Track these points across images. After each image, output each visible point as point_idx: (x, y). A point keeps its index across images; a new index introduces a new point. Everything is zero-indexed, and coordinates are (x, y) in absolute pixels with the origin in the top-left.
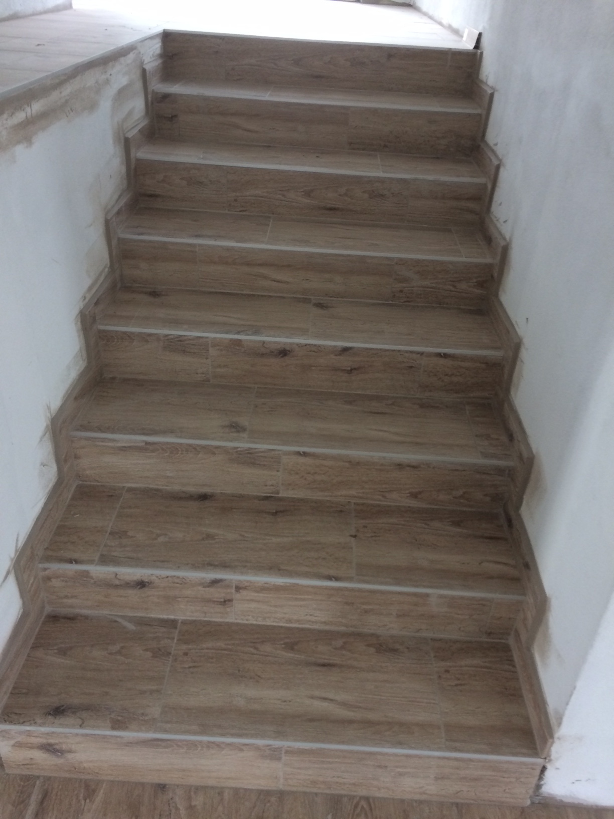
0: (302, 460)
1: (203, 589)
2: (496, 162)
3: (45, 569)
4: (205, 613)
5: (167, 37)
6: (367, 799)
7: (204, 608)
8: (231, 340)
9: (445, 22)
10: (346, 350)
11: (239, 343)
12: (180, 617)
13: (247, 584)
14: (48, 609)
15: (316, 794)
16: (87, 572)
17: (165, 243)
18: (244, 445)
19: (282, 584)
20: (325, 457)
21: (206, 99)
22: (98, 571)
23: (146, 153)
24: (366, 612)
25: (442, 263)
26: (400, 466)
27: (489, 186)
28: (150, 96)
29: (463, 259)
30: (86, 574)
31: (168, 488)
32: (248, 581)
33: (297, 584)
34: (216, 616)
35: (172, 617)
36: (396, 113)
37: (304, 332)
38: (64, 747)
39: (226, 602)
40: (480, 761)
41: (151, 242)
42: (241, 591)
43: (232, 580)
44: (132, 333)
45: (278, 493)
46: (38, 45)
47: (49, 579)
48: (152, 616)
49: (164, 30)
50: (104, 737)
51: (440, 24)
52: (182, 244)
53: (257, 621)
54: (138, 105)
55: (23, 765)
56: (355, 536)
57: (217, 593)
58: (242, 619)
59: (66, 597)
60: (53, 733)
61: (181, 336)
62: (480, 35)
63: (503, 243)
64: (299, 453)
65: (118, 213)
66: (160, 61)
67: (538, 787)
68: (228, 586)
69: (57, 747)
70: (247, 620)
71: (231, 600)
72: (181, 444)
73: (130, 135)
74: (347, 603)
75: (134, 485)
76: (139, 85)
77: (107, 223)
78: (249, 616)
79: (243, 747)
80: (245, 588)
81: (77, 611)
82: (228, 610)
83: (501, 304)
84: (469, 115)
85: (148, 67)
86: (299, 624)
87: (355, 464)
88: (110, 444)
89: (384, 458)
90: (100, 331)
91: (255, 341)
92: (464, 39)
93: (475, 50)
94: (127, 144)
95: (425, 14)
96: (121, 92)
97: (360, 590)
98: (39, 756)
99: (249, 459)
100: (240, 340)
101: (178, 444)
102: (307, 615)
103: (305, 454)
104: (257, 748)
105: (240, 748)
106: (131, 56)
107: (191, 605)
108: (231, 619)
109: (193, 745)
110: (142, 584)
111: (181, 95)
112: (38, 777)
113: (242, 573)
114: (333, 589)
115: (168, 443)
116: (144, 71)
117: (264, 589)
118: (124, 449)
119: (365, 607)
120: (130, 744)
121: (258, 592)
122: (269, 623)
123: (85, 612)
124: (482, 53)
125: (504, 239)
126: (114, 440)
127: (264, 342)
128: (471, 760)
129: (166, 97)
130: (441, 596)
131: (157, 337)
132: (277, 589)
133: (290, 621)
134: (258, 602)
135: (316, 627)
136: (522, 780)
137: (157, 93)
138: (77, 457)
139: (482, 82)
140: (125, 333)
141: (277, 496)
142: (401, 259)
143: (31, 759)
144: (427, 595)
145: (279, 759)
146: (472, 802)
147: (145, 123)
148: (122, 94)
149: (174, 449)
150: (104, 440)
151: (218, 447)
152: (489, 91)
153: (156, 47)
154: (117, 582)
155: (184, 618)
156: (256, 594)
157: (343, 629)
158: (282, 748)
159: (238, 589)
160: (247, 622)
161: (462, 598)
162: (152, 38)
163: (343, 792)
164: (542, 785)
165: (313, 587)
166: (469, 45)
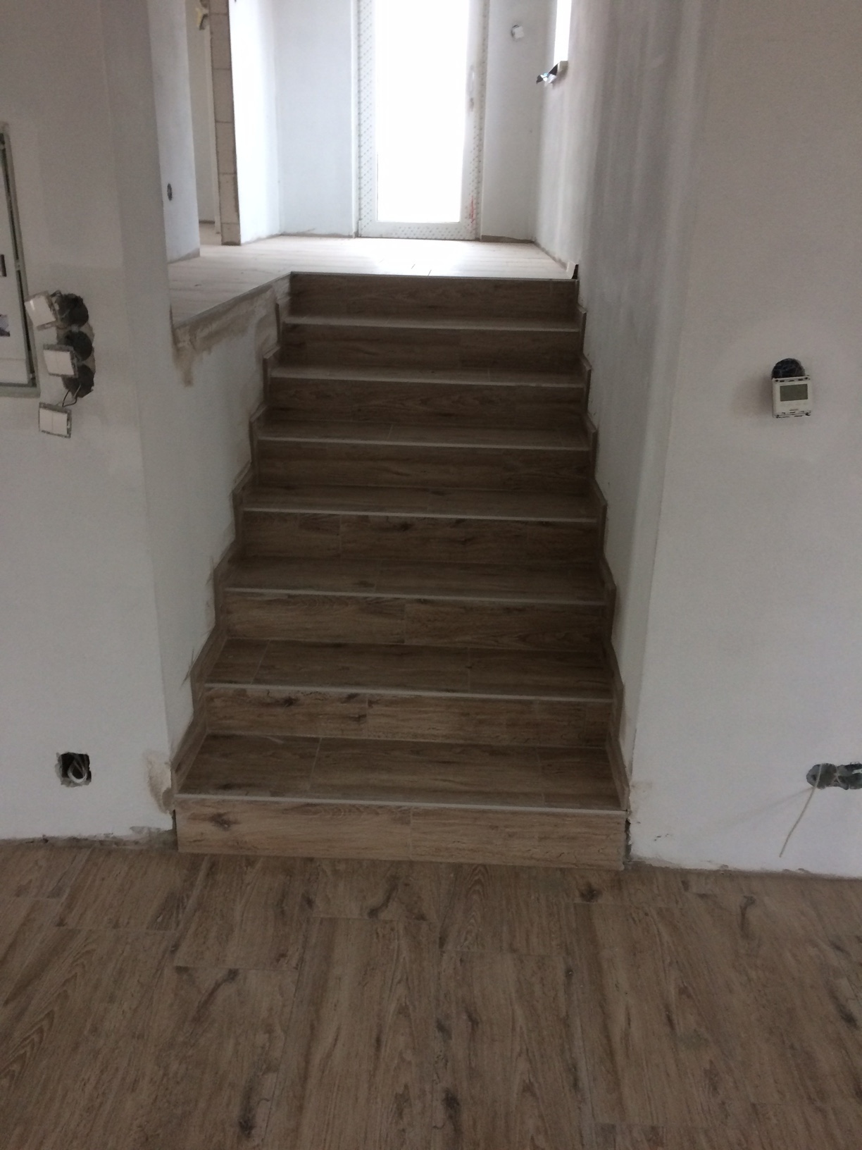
0: (423, 607)
1: (341, 705)
2: (588, 368)
3: (210, 689)
4: (342, 730)
5: (295, 278)
6: (484, 866)
7: (343, 725)
8: (359, 516)
9: (557, 256)
10: (459, 521)
11: (365, 519)
12: (321, 736)
13: (378, 698)
14: (209, 731)
15: (441, 863)
16: (244, 690)
17: (298, 444)
18: (372, 595)
19: (408, 697)
20: (443, 604)
21: (332, 328)
22: (254, 689)
23: (277, 373)
24: (481, 722)
25: (544, 452)
26: (508, 610)
27: (585, 390)
28: (281, 327)
29: (563, 448)
30: (242, 693)
31: (307, 640)
32: (378, 695)
33: (420, 696)
34: (351, 733)
35: (314, 736)
36: (503, 333)
37: (423, 510)
38: (231, 817)
39: (360, 718)
40: (574, 816)
41: (286, 442)
42: (373, 705)
43: (365, 694)
44: (273, 513)
45: (403, 642)
46: (196, 285)
47: (211, 699)
48: (297, 735)
49: (292, 272)
50: (265, 804)
51: (554, 259)
52: (314, 443)
53: (387, 737)
54: (272, 333)
55: (195, 841)
56: (470, 668)
57: (353, 709)
58: (374, 736)
59: (225, 718)
60: (224, 801)
61: (315, 514)
62: (577, 266)
63: (593, 431)
64: (419, 601)
65: (258, 419)
66: (288, 298)
67: (628, 848)
68: (362, 701)
69: (225, 818)
70: (379, 737)
71: (364, 716)
72: (319, 596)
73: (268, 357)
74: (463, 714)
75: (277, 639)
76: (273, 318)
77: (251, 425)
78: (380, 732)
79: (379, 811)
80: (377, 702)
81: (233, 732)
82: (362, 726)
83: (596, 483)
84: (569, 333)
85: (280, 302)
86: (424, 739)
87: (468, 609)
88: (259, 599)
89: (494, 602)
90: (246, 513)
91: (379, 517)
92: (567, 270)
93: (573, 280)
94: (265, 364)
95: (543, 250)
96: (261, 321)
97: (473, 700)
98: (209, 829)
99: (376, 608)
100: (367, 516)
101: (316, 595)
102: (430, 729)
103: (425, 602)
104: (390, 810)
105: (375, 811)
106: (269, 293)
107: (330, 723)
108: (365, 736)
109: (337, 810)
110: (289, 702)
111: (310, 325)
112: (206, 855)
113: (374, 689)
114: (450, 699)
115: (308, 596)
116: (277, 306)
117: (393, 702)
118: (270, 602)
119: (479, 717)
120: (286, 811)
121: (387, 706)
122: (397, 739)
123: (239, 733)
124: (578, 282)
125: (595, 428)
126: (261, 595)
127: (388, 517)
128: (566, 815)
129: (295, 327)
130: (542, 703)
131: (294, 516)
132: (404, 701)
133: (415, 736)
134: (388, 716)
135: (439, 741)
136: (612, 836)
137: (287, 324)
138: (229, 612)
139: (579, 305)
140: (266, 513)
141: (402, 644)
142: (507, 450)
143: (202, 834)
144: (531, 702)
145: (408, 823)
146: (573, 866)
147: (277, 349)
148: (261, 324)
149: (313, 601)
150: (252, 594)
151: (350, 598)
152: (583, 313)
153: (286, 286)
154: (269, 700)
155: (324, 737)
156: (387, 708)
157: (462, 742)
158: (410, 809)
159: (371, 703)
160: (378, 739)
161: (559, 703)
162: (283, 279)
163: (462, 860)
164: (631, 845)
165: (433, 698)
166: (569, 275)
